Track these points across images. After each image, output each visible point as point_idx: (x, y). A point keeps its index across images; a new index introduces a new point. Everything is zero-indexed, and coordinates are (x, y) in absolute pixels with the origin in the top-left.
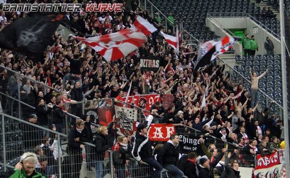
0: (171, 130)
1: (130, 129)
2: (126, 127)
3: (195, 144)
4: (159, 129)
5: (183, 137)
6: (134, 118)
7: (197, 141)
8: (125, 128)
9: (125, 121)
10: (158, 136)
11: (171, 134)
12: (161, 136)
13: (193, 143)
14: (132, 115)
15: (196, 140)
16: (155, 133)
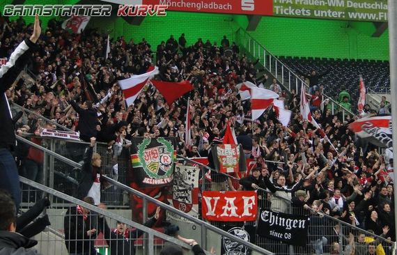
0: (250, 201)
1: (187, 202)
2: (181, 197)
3: (289, 227)
4: (231, 200)
5: (269, 214)
6: (194, 183)
7: (292, 223)
8: (179, 200)
9: (180, 188)
10: (229, 212)
11: (249, 208)
12: (234, 213)
13: (286, 226)
14: (192, 178)
15: (291, 221)
16: (226, 208)
